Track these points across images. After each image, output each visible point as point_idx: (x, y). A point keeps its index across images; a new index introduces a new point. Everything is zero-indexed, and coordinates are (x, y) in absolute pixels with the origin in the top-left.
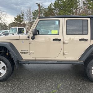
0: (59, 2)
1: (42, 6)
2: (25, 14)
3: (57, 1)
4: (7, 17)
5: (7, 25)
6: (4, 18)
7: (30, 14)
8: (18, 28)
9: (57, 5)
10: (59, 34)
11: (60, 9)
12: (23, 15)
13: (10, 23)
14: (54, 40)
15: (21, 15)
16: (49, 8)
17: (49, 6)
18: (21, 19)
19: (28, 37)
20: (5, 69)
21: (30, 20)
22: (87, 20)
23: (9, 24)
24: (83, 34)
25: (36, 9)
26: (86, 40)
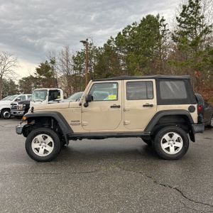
0: (125, 36)
1: (91, 44)
2: (57, 61)
3: (122, 34)
4: (17, 66)
5: (17, 83)
6: (10, 69)
7: (68, 61)
8: (48, 89)
9: (122, 42)
10: (117, 100)
11: (129, 49)
12: (53, 62)
13: (23, 78)
14: (112, 107)
15: (49, 61)
16: (107, 47)
17: (106, 42)
18: (50, 71)
19: (80, 105)
20: (51, 146)
21: (68, 72)
22: (152, 82)
23: (21, 81)
24: (148, 99)
25: (80, 51)
26: (151, 106)
